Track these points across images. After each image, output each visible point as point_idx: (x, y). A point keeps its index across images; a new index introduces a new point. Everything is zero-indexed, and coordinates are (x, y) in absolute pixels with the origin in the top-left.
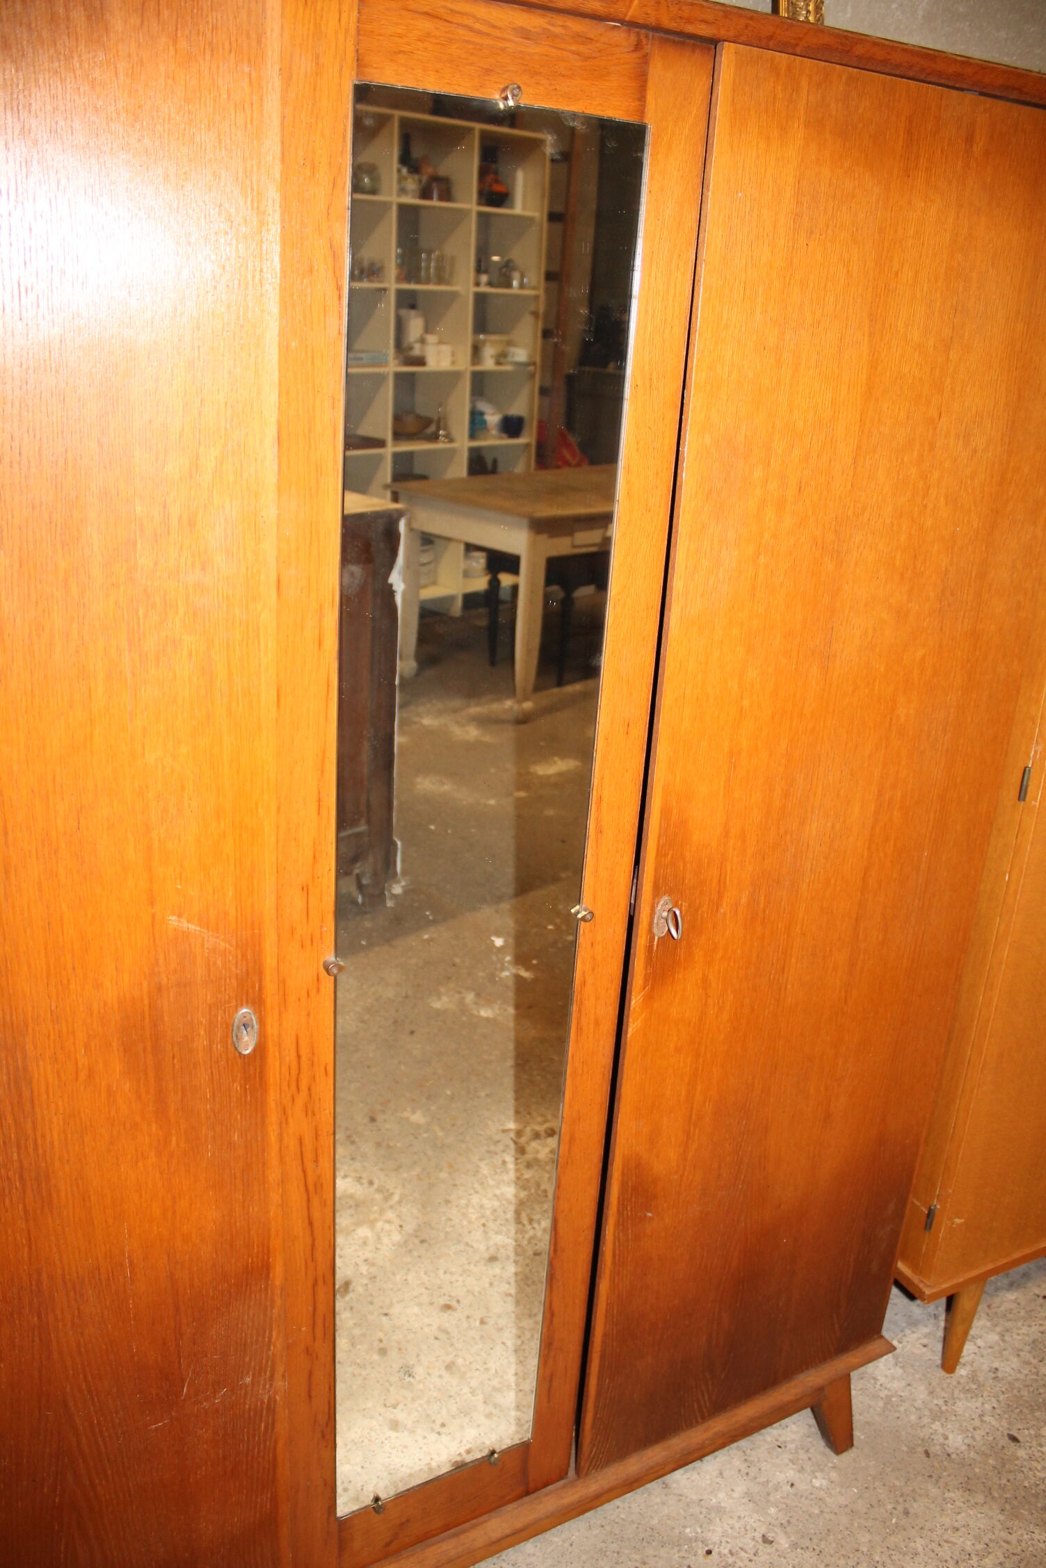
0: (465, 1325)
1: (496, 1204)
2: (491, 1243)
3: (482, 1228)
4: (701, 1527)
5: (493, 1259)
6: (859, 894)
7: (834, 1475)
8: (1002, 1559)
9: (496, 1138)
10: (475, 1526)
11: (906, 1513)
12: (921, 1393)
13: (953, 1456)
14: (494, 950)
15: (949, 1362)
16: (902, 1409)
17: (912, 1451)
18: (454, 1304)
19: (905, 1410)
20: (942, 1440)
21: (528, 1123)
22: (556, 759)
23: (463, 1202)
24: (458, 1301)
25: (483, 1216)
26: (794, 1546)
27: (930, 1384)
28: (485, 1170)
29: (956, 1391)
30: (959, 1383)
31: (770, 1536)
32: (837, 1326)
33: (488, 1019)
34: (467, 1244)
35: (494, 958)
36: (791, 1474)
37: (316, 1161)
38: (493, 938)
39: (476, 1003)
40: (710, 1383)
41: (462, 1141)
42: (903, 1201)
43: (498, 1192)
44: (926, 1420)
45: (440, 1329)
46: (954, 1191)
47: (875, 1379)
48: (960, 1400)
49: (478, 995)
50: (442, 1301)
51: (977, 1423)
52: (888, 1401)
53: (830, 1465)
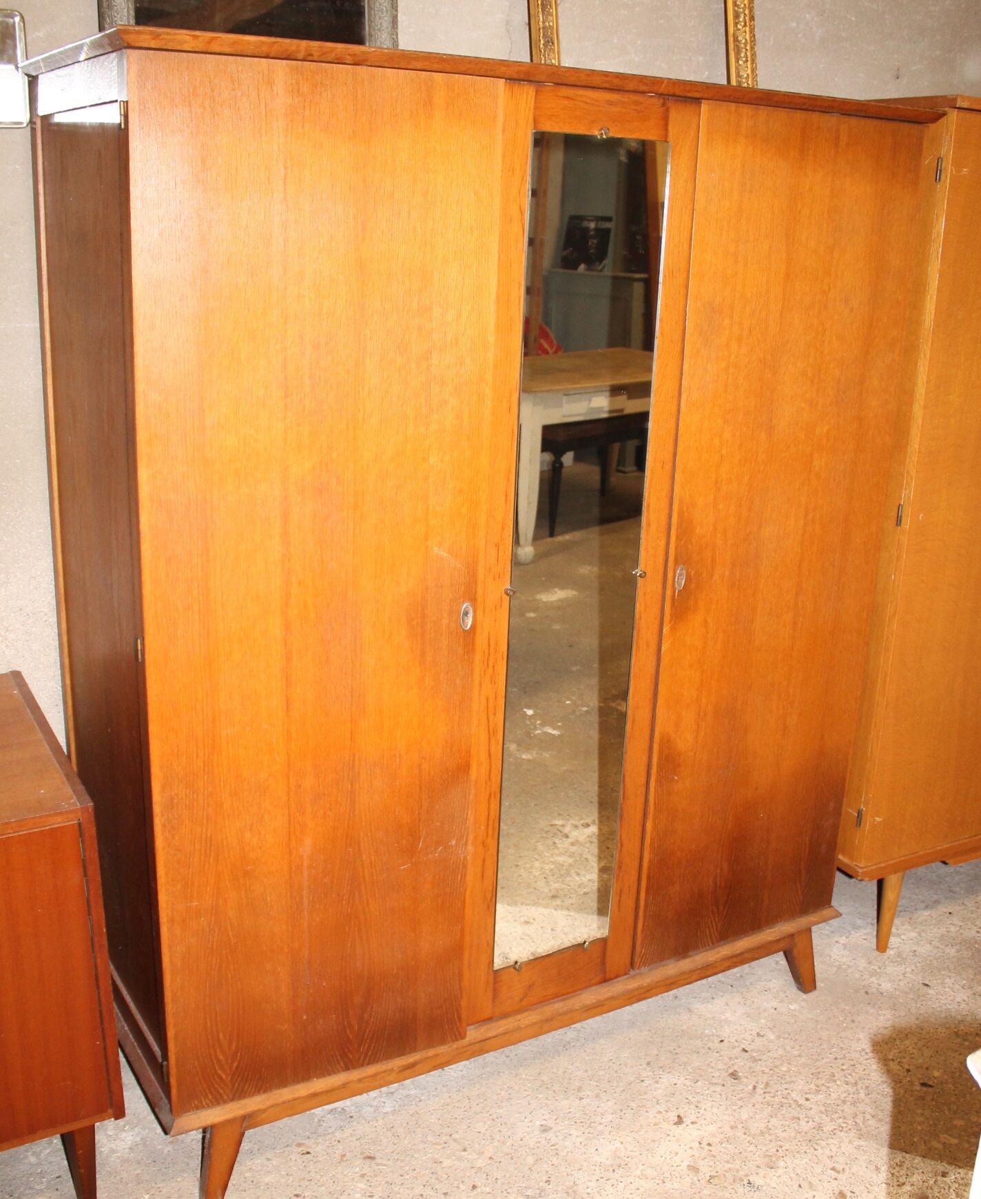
0: (541, 931)
1: (553, 867)
2: (552, 888)
3: (544, 880)
4: (716, 1029)
5: (554, 897)
6: (797, 577)
7: (803, 1004)
8: (916, 1041)
9: (547, 829)
10: (574, 996)
11: (853, 1021)
12: (862, 964)
13: (885, 994)
14: (527, 717)
15: (882, 946)
16: (849, 971)
17: (856, 991)
18: (532, 921)
19: (852, 972)
20: (876, 986)
21: (569, 820)
22: (556, 590)
23: (528, 866)
24: (534, 919)
25: (544, 873)
26: (779, 1037)
27: (869, 958)
28: (541, 847)
29: (887, 963)
30: (889, 958)
31: (762, 1033)
32: (800, 892)
33: (529, 760)
34: (535, 889)
35: (528, 722)
36: (774, 1003)
37: (495, 714)
38: (525, 710)
39: (519, 751)
40: (716, 916)
41: (521, 832)
42: (839, 803)
43: (552, 860)
44: (865, 977)
45: (523, 934)
46: (873, 796)
47: (830, 957)
48: (889, 966)
49: (519, 745)
50: (523, 919)
51: (901, 977)
52: (839, 967)
53: (800, 999)
